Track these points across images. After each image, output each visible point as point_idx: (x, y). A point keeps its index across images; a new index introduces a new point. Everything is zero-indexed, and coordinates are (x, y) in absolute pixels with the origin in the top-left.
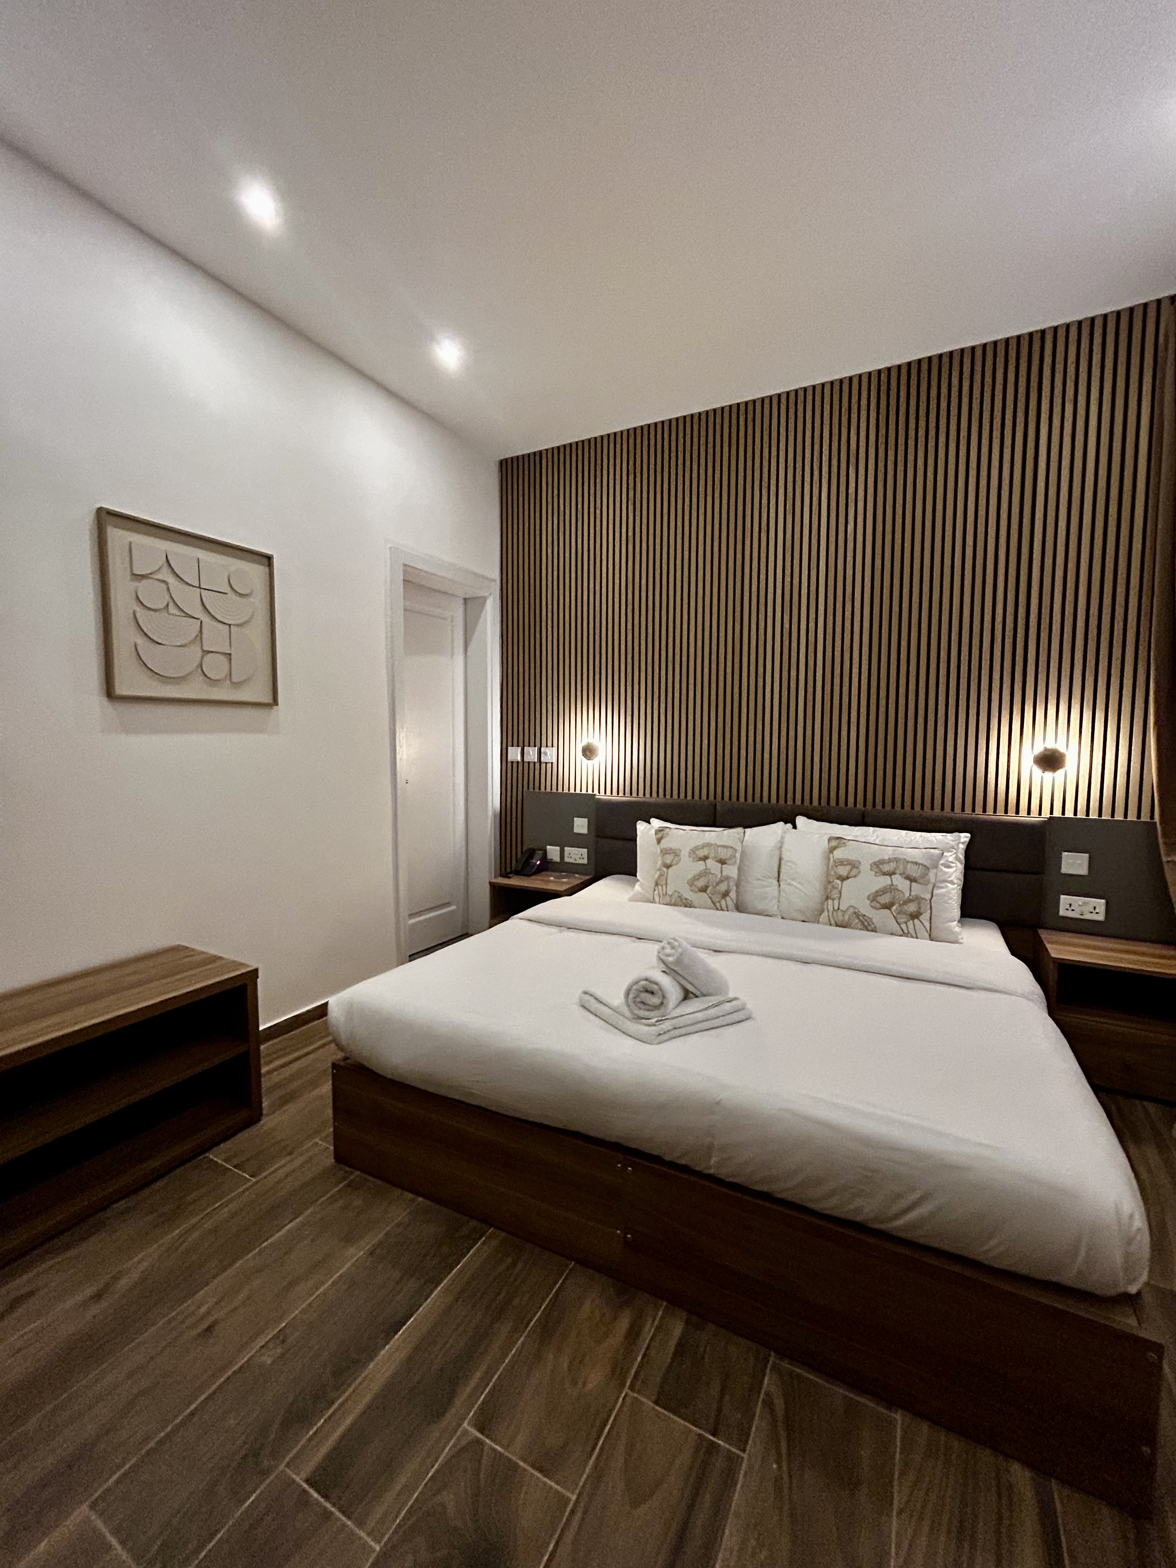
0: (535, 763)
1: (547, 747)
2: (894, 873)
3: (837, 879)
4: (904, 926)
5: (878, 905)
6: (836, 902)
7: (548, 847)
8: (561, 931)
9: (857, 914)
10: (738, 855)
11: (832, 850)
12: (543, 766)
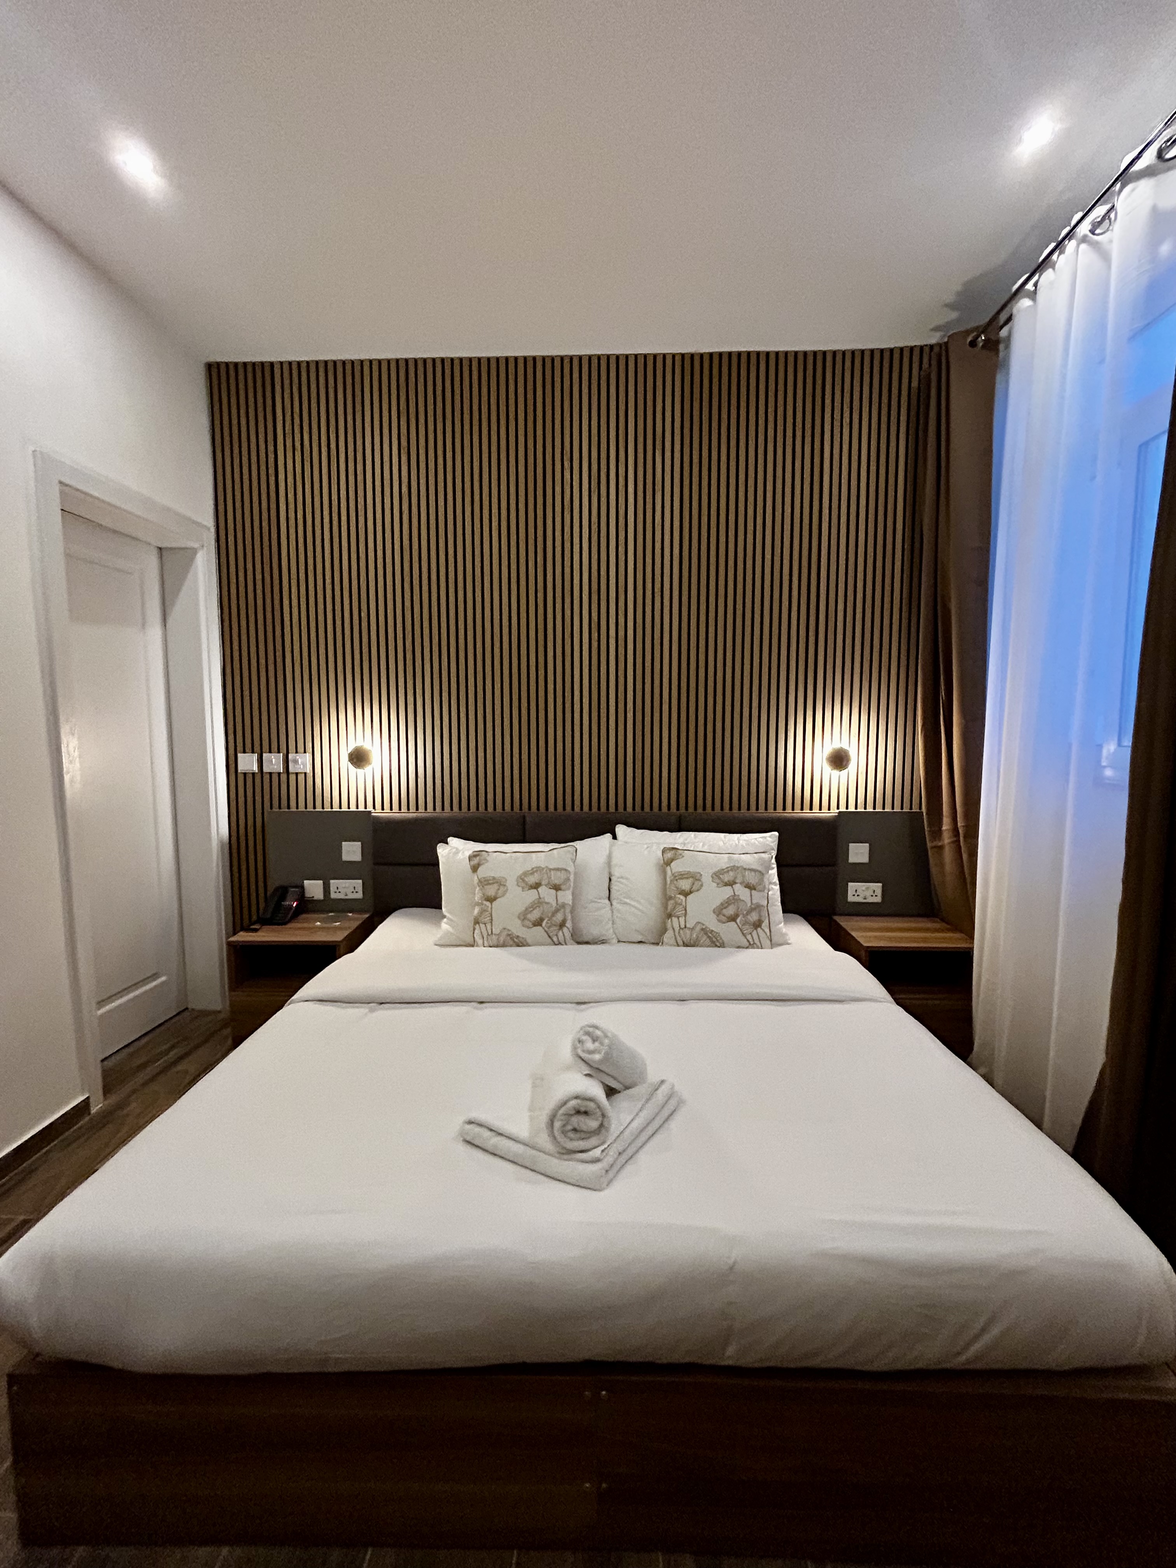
0: (279, 774)
1: (297, 752)
2: (735, 883)
3: (680, 894)
4: (749, 937)
5: (724, 919)
6: (682, 920)
7: (306, 882)
8: (372, 1011)
9: (704, 930)
10: (572, 877)
11: (668, 863)
12: (292, 778)
